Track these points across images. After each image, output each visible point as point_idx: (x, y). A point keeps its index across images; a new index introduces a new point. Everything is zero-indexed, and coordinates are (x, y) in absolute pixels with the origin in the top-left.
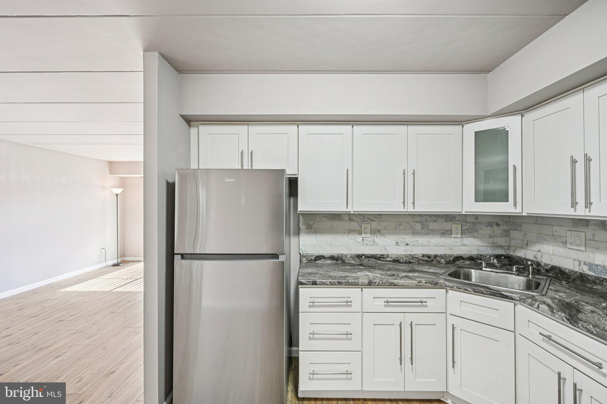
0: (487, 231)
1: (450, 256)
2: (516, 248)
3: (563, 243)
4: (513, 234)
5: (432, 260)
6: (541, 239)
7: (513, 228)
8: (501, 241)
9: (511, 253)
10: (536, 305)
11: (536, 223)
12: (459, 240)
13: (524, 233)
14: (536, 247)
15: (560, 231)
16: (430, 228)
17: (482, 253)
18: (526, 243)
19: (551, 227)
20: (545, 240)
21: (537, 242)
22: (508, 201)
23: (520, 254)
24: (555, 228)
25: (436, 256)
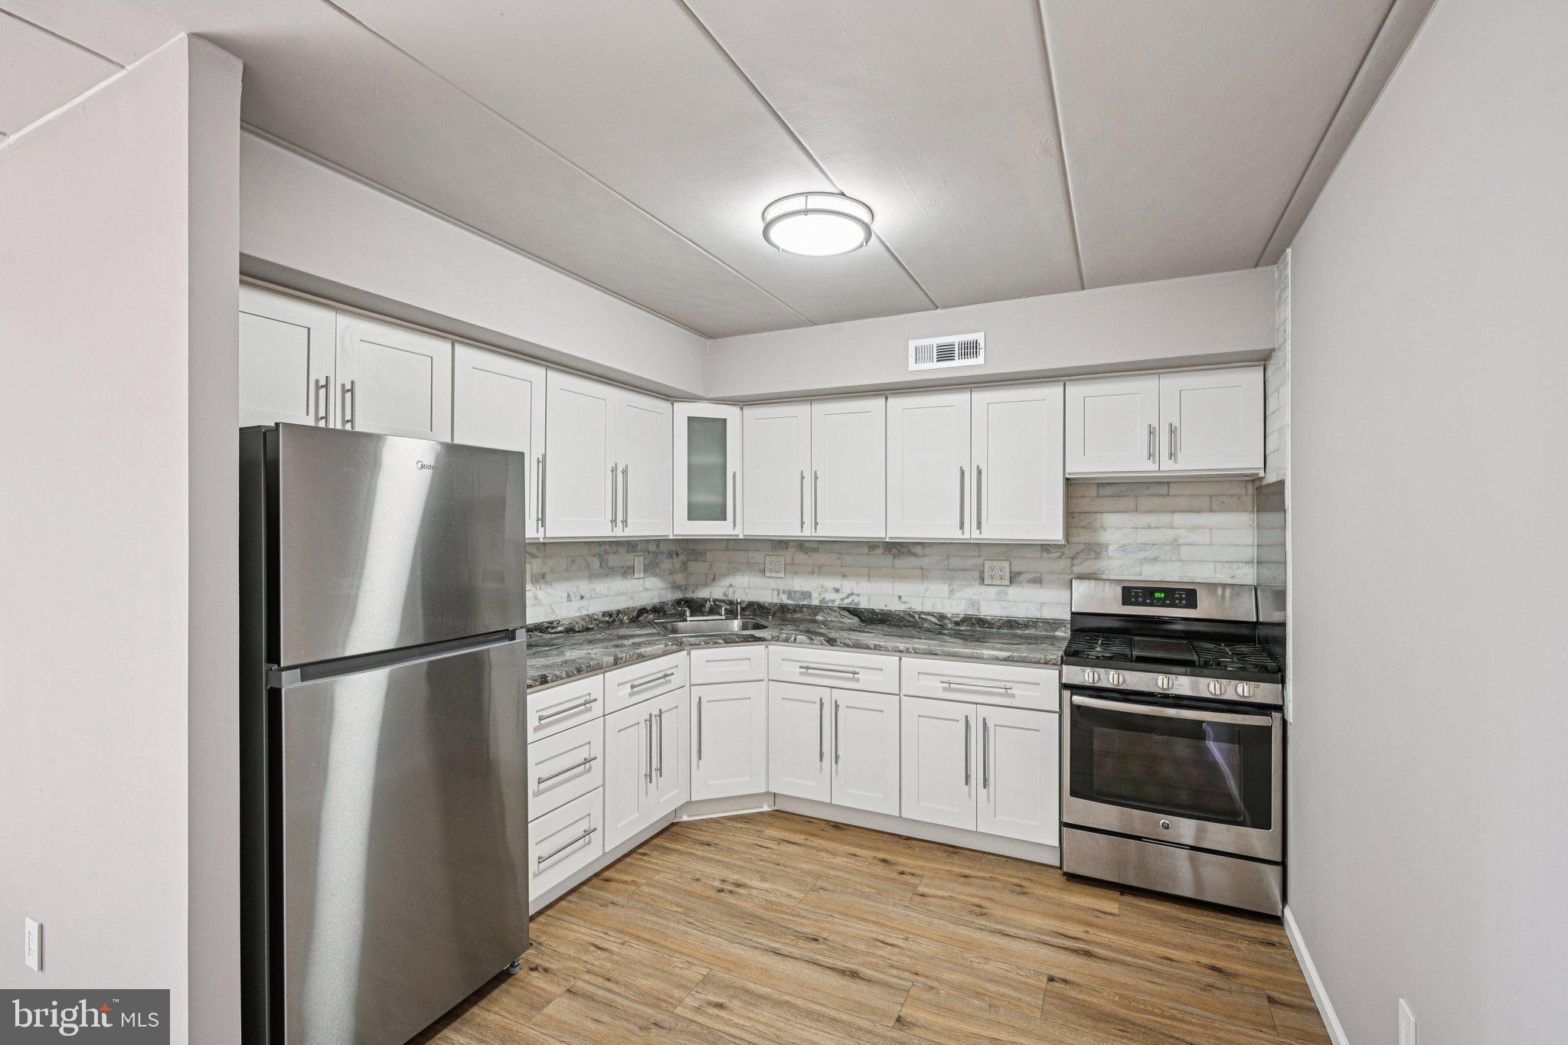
0: (667, 565)
1: (634, 609)
2: (697, 587)
3: (760, 571)
4: (693, 567)
5: (614, 621)
6: (734, 569)
7: (692, 557)
8: (680, 578)
9: (689, 595)
10: (793, 638)
11: (727, 549)
12: (641, 581)
13: (709, 565)
14: (726, 582)
15: (757, 557)
16: (610, 565)
17: (664, 600)
18: (712, 577)
19: (746, 552)
20: (738, 570)
21: (729, 574)
22: (725, 520)
23: (703, 593)
24: (751, 554)
25: (619, 612)
